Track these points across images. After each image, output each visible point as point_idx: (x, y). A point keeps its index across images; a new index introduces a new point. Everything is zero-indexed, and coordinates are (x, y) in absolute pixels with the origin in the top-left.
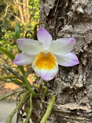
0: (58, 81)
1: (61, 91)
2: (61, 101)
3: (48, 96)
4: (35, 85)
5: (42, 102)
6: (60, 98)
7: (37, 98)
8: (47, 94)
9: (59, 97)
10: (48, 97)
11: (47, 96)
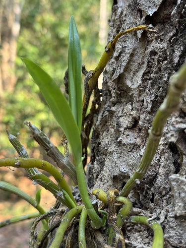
0: (177, 182)
1: (181, 209)
2: (177, 237)
3: (128, 226)
4: (98, 193)
5: (117, 239)
6: (174, 229)
7: (96, 230)
8: (127, 219)
9: (171, 227)
10: (129, 228)
11: (128, 224)
